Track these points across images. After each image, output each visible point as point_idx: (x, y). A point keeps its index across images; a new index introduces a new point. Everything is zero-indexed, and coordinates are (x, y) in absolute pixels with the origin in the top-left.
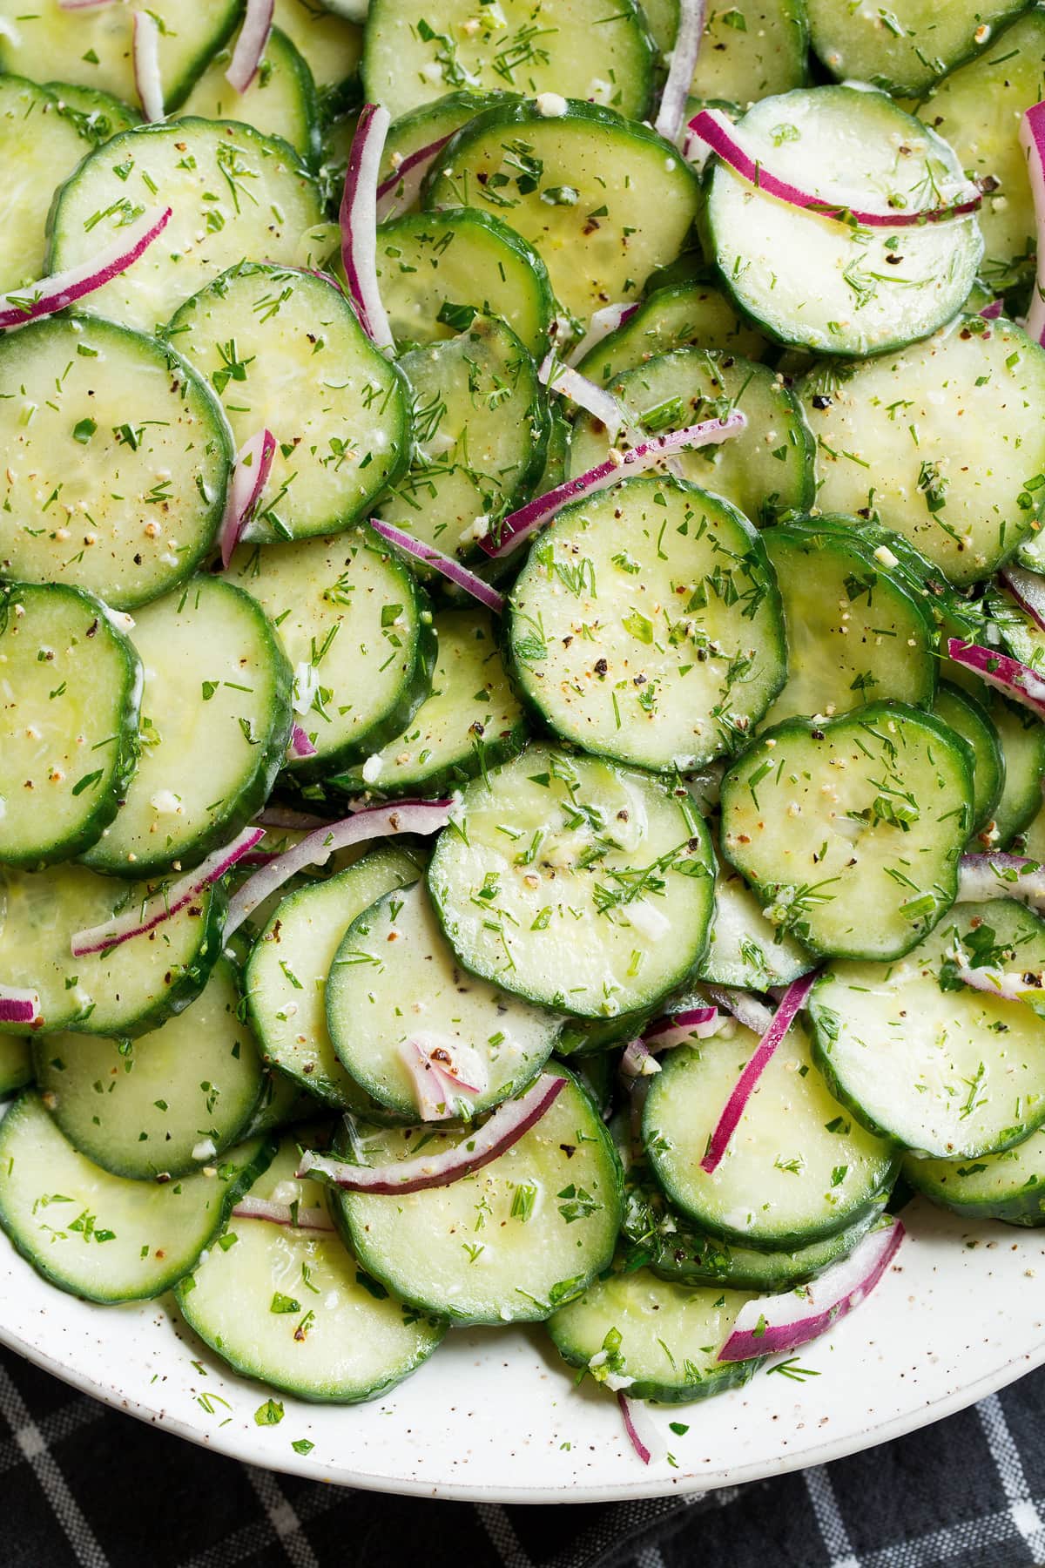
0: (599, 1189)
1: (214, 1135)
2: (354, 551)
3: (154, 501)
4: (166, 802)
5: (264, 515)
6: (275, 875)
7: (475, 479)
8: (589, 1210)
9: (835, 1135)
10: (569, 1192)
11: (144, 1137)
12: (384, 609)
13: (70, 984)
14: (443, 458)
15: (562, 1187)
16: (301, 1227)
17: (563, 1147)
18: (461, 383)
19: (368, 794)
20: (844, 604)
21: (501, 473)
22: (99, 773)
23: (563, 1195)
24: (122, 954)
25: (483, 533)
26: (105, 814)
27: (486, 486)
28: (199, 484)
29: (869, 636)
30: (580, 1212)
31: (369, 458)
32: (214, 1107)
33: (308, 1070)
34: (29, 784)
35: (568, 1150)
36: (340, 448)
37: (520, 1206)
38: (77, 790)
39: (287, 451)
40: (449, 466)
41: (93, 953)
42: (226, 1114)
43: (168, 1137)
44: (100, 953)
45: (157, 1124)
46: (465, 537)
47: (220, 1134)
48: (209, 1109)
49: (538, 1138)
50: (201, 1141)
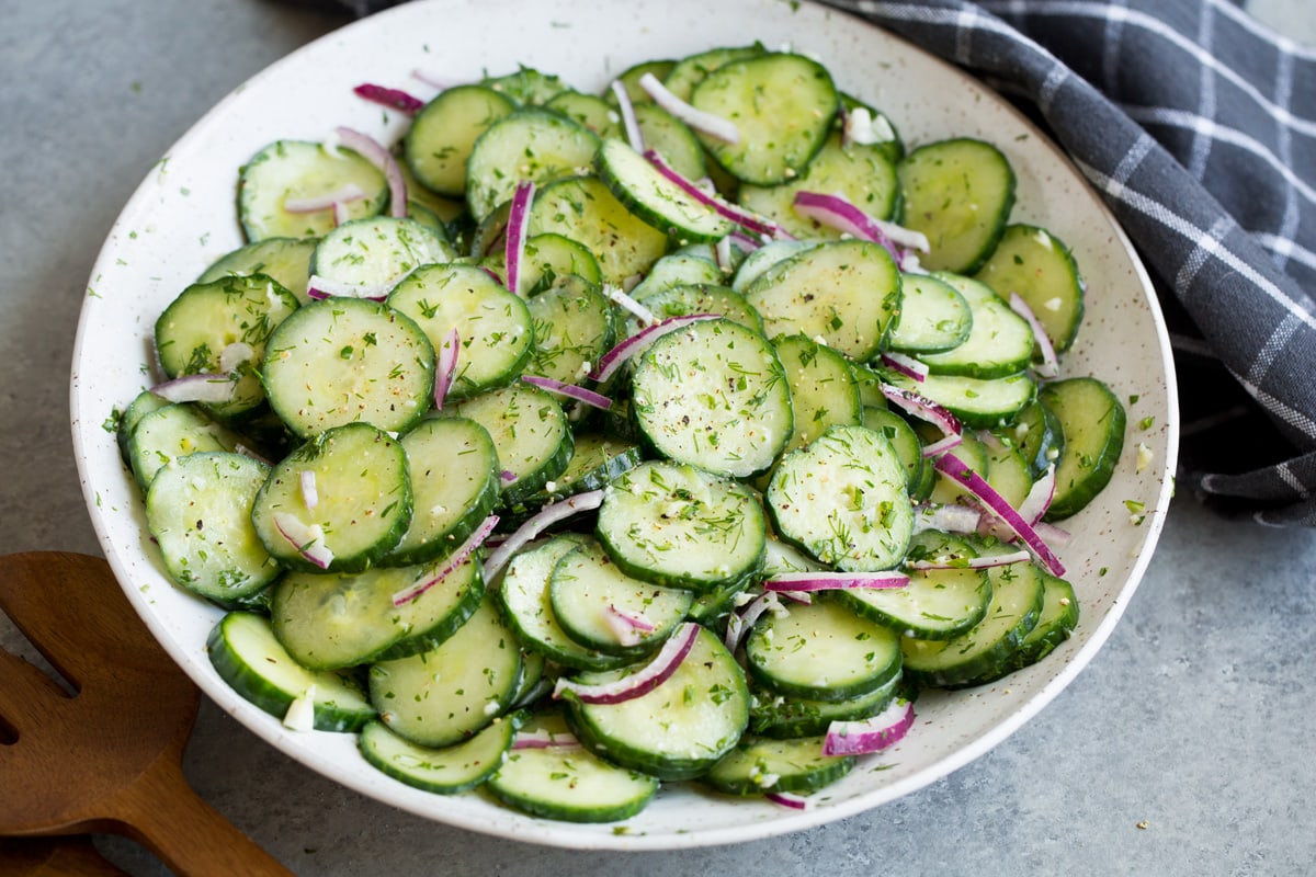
0: (732, 682)
1: (496, 697)
2: (515, 394)
3: (395, 377)
4: (438, 510)
5: (460, 378)
6: (506, 550)
7: (577, 350)
8: (728, 695)
9: (862, 641)
10: (715, 689)
11: (451, 715)
12: (540, 412)
13: (395, 621)
14: (557, 348)
15: (710, 686)
16: (557, 744)
17: (706, 664)
18: (559, 310)
19: (552, 499)
20: (801, 371)
21: (592, 342)
22: (396, 503)
23: (711, 691)
24: (425, 599)
25: (589, 370)
26: (403, 526)
27: (584, 351)
28: (418, 360)
29: (819, 385)
30: (723, 698)
31: (515, 339)
32: (494, 681)
33: (548, 639)
34: (354, 522)
35: (709, 665)
36: (499, 337)
37: (687, 697)
38: (383, 515)
39: (467, 344)
40: (560, 350)
41: (407, 602)
42: (500, 684)
43: (467, 709)
44: (412, 600)
45: (458, 705)
46: (579, 375)
47: (500, 696)
48: (491, 683)
49: (690, 663)
50: (488, 703)
